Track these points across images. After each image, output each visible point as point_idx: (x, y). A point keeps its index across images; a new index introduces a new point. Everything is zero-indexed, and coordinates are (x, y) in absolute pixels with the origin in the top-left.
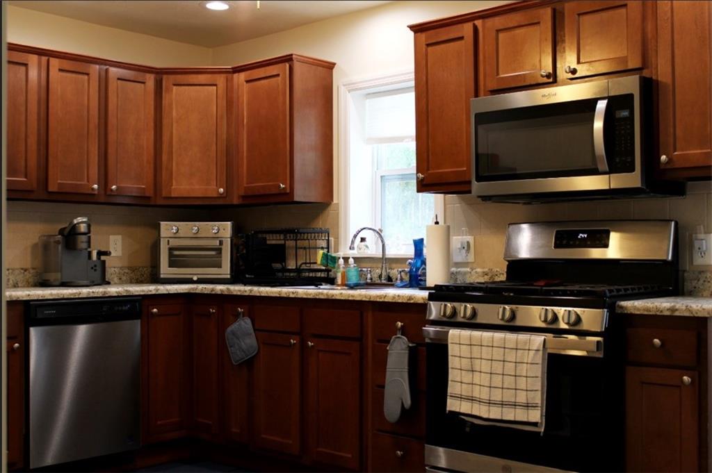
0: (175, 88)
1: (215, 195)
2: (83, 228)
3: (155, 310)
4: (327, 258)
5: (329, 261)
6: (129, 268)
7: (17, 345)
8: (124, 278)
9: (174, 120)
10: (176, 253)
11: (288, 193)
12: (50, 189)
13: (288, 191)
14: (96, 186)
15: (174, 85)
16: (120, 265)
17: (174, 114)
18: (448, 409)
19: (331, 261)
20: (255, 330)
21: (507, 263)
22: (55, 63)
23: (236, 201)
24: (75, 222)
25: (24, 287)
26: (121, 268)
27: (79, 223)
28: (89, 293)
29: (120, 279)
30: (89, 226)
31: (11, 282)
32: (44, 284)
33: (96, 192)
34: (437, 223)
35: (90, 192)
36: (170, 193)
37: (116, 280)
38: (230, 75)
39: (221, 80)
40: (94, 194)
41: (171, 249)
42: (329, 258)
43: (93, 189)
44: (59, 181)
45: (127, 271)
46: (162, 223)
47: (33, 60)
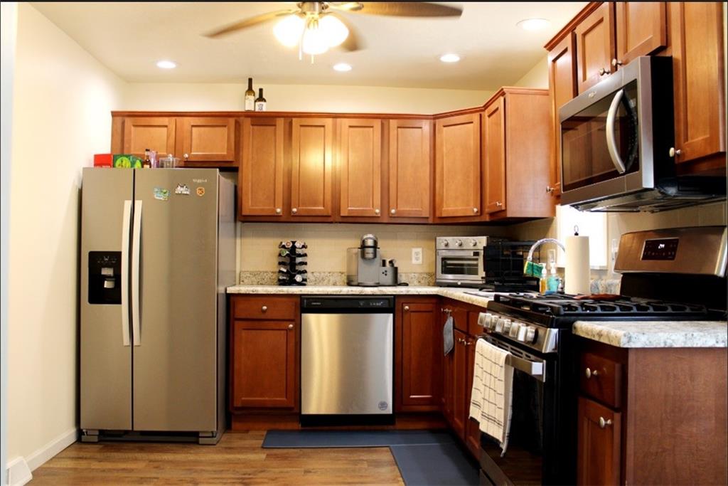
0: (445, 128)
1: (472, 214)
2: (370, 243)
3: (407, 307)
4: (533, 269)
5: (535, 271)
6: (427, 274)
7: (291, 326)
8: (422, 282)
9: (444, 154)
10: (449, 262)
11: (504, 211)
12: (342, 214)
13: (503, 208)
14: (377, 211)
15: (444, 126)
16: (422, 271)
17: (444, 150)
18: (471, 415)
19: (537, 270)
20: (454, 328)
21: (622, 276)
22: (347, 122)
23: (487, 219)
24: (365, 237)
25: (340, 285)
26: (421, 273)
27: (367, 239)
28: (348, 291)
29: (419, 282)
30: (375, 242)
31: (331, 282)
32: (349, 284)
33: (379, 215)
34: (576, 234)
35: (375, 215)
36: (441, 213)
37: (416, 283)
38: (482, 113)
39: (476, 117)
40: (378, 217)
41: (444, 259)
42: (535, 268)
43: (376, 214)
44: (350, 208)
45: (425, 276)
46: (438, 238)
47: (329, 122)
